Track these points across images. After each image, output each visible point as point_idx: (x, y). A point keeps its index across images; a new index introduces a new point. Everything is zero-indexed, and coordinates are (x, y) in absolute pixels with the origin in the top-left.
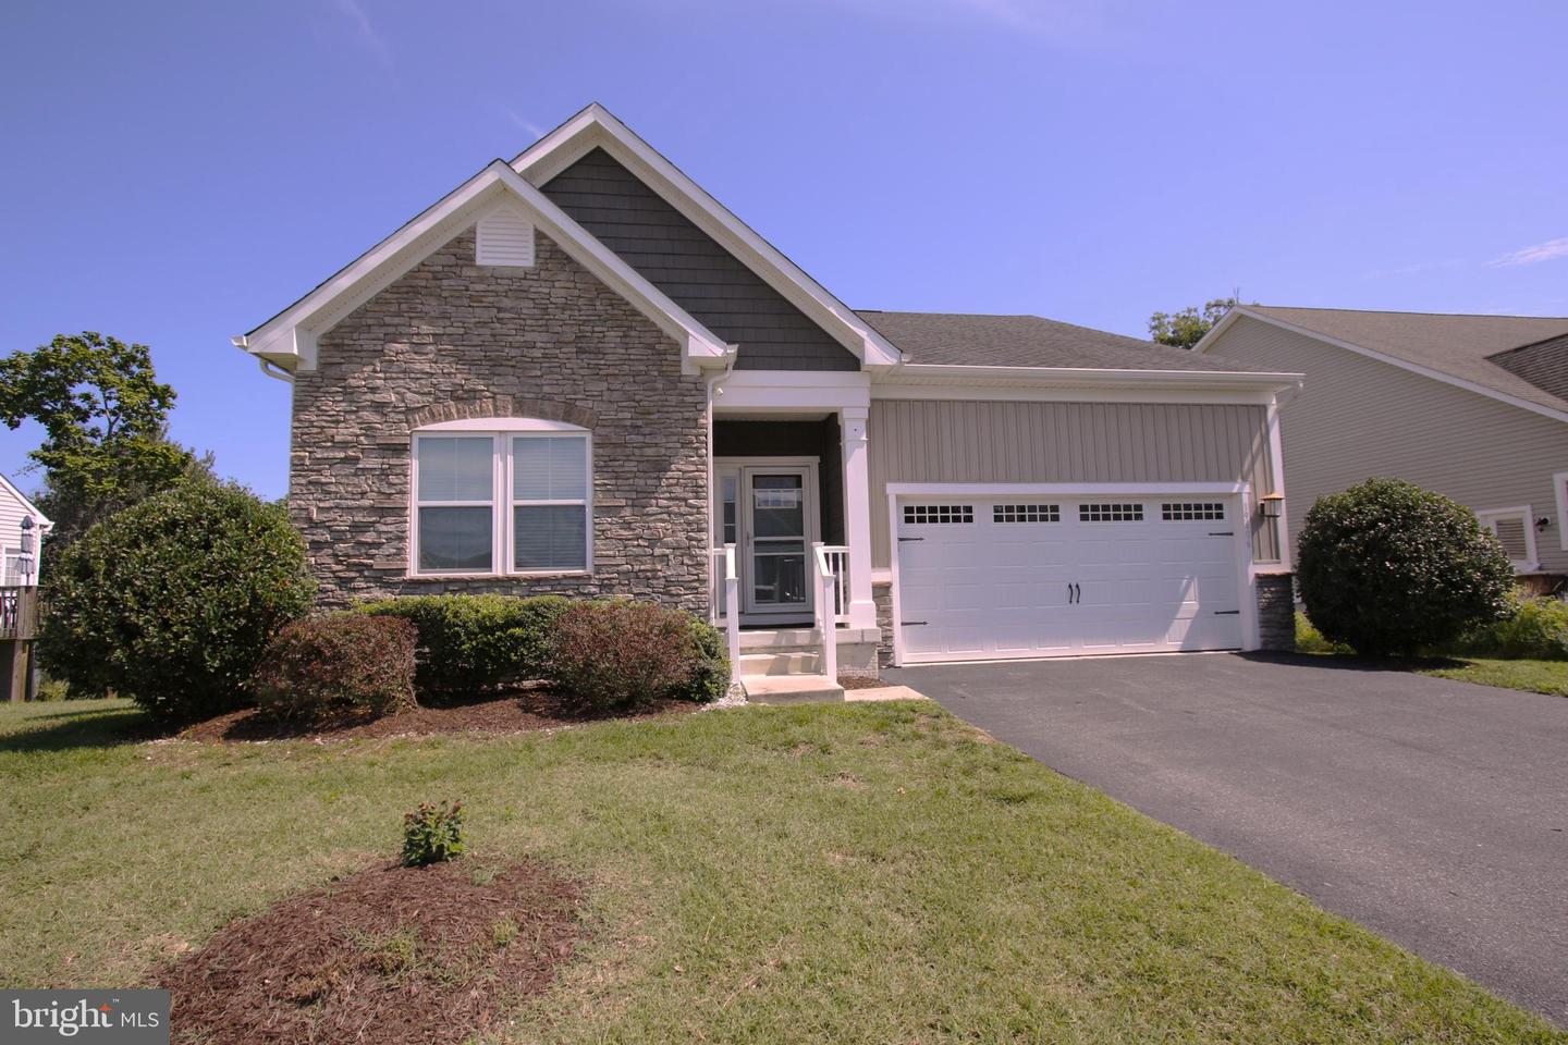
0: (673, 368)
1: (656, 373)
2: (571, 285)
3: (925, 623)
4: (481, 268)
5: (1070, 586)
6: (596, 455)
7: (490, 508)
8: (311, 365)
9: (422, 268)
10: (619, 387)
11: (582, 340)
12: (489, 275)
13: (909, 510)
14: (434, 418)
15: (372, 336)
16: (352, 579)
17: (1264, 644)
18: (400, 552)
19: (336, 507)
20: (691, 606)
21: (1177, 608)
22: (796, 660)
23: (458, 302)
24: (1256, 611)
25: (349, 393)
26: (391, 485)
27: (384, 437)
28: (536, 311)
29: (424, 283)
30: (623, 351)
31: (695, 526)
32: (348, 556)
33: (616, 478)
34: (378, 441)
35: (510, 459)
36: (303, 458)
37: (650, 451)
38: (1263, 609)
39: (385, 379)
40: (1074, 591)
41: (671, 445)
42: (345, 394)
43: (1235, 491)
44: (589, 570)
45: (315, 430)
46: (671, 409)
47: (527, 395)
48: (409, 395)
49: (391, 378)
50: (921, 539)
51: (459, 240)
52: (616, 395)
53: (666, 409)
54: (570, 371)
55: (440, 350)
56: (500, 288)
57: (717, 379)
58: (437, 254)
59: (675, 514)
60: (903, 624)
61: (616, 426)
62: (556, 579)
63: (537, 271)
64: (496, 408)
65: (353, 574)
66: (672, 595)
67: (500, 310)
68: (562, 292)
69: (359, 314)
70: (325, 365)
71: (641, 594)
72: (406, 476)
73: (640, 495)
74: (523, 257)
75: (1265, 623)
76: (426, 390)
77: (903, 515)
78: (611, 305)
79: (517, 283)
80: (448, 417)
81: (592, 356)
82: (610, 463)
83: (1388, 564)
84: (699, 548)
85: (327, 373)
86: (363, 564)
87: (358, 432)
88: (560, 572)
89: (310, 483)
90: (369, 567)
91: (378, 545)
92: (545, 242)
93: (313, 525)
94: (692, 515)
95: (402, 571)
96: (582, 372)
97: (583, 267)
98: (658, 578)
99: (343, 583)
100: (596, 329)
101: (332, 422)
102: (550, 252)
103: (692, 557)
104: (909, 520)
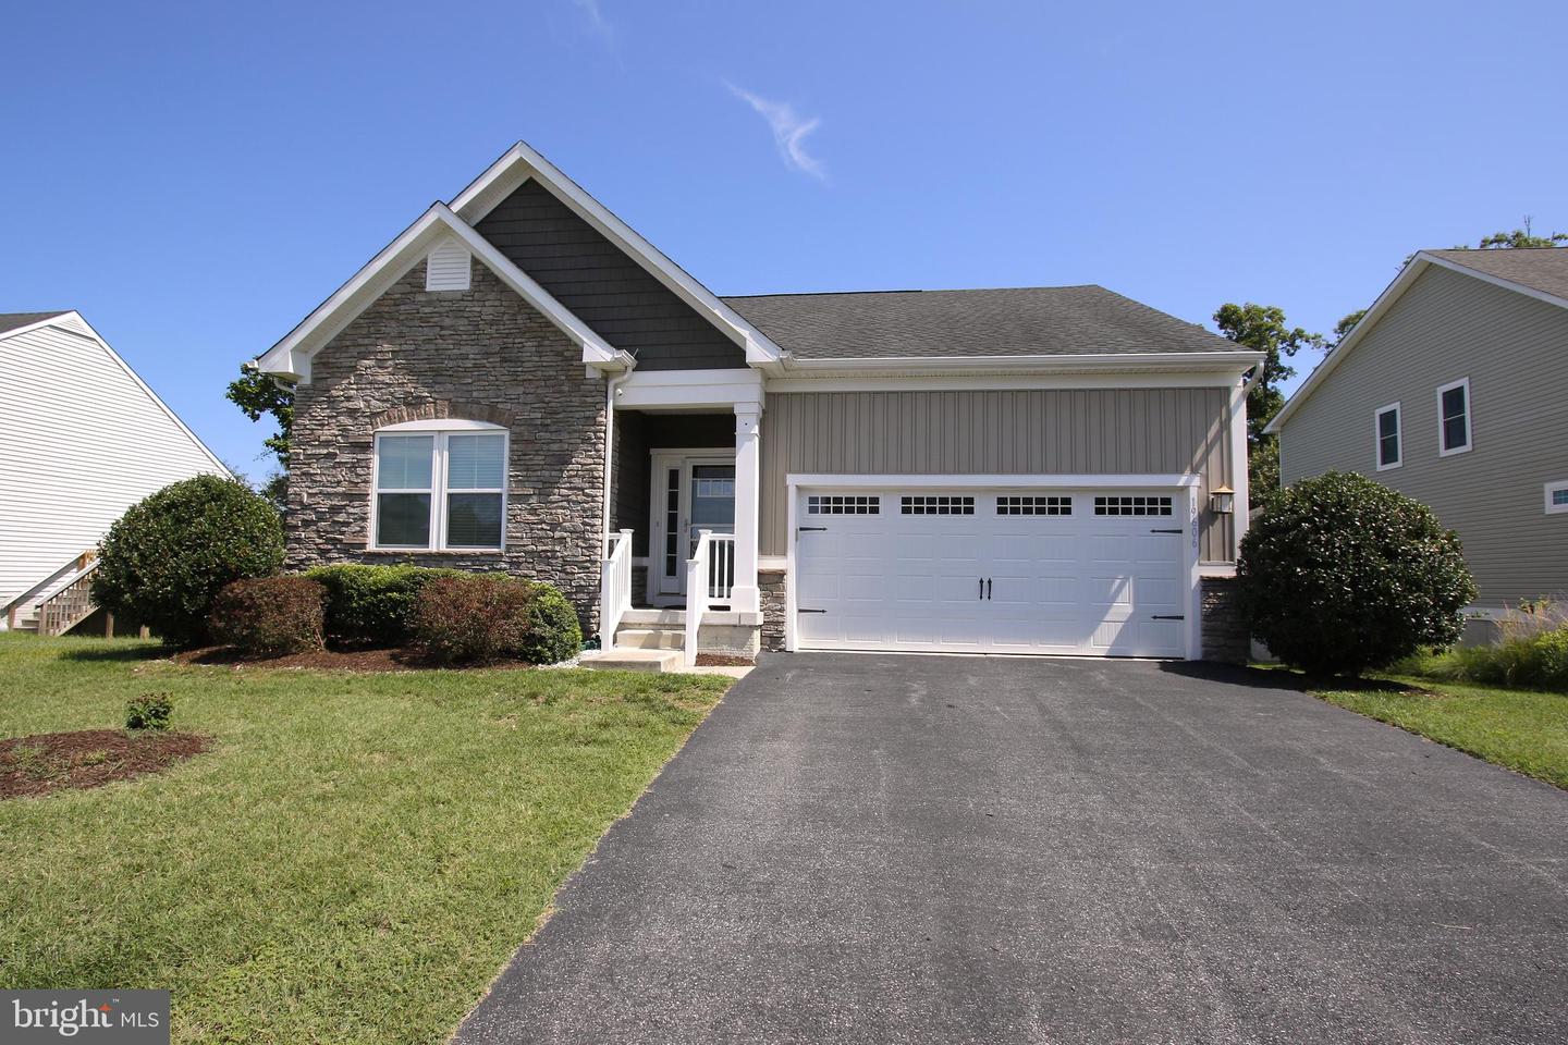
0: (578, 373)
1: (563, 378)
2: (497, 303)
3: (823, 611)
4: (430, 293)
5: (981, 582)
6: (511, 451)
7: (429, 495)
8: (307, 380)
9: (386, 297)
10: (532, 391)
11: (506, 351)
12: (435, 298)
13: (813, 500)
14: (391, 421)
15: (349, 355)
16: (329, 551)
17: (1206, 654)
18: (363, 529)
19: (320, 493)
20: (583, 583)
21: (1106, 610)
22: (667, 637)
23: (411, 324)
24: (1199, 618)
25: (332, 402)
26: (358, 475)
27: (355, 437)
28: (470, 328)
29: (387, 309)
30: (537, 359)
31: (589, 513)
32: (328, 533)
33: (527, 470)
34: (351, 441)
35: (446, 454)
36: (298, 454)
37: (555, 447)
38: (1205, 615)
39: (357, 390)
40: (985, 587)
41: (572, 441)
42: (329, 402)
43: (1181, 484)
44: (502, 549)
45: (308, 432)
46: (574, 409)
47: (461, 400)
48: (373, 402)
49: (362, 389)
50: (824, 529)
51: (413, 271)
52: (530, 398)
53: (570, 409)
54: (494, 378)
55: (397, 364)
56: (442, 310)
57: (617, 380)
58: (397, 284)
59: (574, 502)
60: (800, 611)
61: (529, 425)
62: (475, 555)
63: (471, 293)
64: (436, 411)
65: (330, 547)
66: (567, 573)
67: (442, 328)
68: (490, 310)
69: (340, 337)
70: (316, 379)
71: (541, 571)
72: (369, 468)
73: (548, 485)
74: (461, 281)
75: (1207, 631)
76: (385, 397)
77: (807, 505)
78: (530, 319)
79: (453, 304)
80: (401, 420)
81: (513, 364)
82: (524, 457)
83: (1299, 570)
84: (592, 532)
85: (318, 386)
86: (337, 539)
87: (337, 433)
88: (478, 550)
89: (303, 474)
90: (340, 541)
91: (347, 524)
92: (479, 267)
93: (305, 507)
94: (587, 502)
95: (363, 545)
96: (504, 378)
97: (510, 288)
98: (557, 558)
99: (323, 553)
100: (517, 341)
101: (319, 425)
102: (483, 276)
103: (585, 540)
104: (813, 510)
